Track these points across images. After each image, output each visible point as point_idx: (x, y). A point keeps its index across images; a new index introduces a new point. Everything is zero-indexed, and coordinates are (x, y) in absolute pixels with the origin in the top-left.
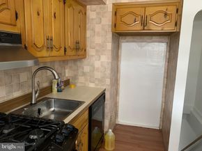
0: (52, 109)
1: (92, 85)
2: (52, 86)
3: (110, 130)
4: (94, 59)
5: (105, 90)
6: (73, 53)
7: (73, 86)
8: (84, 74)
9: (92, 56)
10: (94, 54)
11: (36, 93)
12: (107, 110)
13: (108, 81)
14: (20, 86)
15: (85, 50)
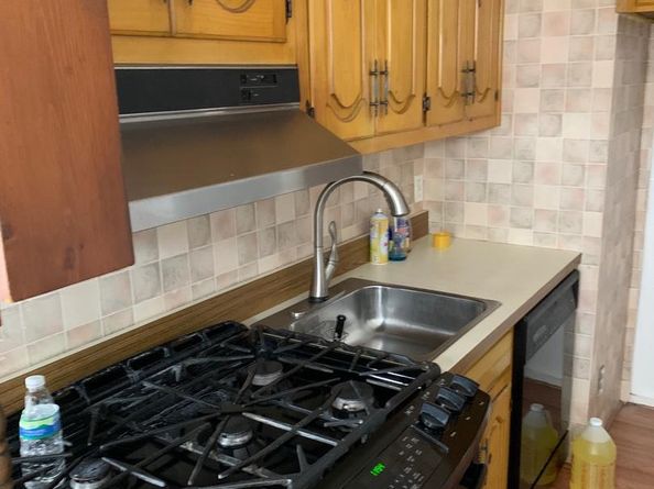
0: (378, 321)
1: (521, 239)
2: (368, 239)
3: (597, 423)
4: (533, 128)
5: (578, 260)
6: (453, 112)
7: (441, 241)
8: (488, 193)
9: (526, 118)
10: (535, 110)
11: (326, 263)
12: (585, 342)
13: (593, 223)
14: (278, 235)
15: (497, 96)
